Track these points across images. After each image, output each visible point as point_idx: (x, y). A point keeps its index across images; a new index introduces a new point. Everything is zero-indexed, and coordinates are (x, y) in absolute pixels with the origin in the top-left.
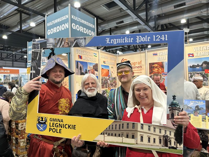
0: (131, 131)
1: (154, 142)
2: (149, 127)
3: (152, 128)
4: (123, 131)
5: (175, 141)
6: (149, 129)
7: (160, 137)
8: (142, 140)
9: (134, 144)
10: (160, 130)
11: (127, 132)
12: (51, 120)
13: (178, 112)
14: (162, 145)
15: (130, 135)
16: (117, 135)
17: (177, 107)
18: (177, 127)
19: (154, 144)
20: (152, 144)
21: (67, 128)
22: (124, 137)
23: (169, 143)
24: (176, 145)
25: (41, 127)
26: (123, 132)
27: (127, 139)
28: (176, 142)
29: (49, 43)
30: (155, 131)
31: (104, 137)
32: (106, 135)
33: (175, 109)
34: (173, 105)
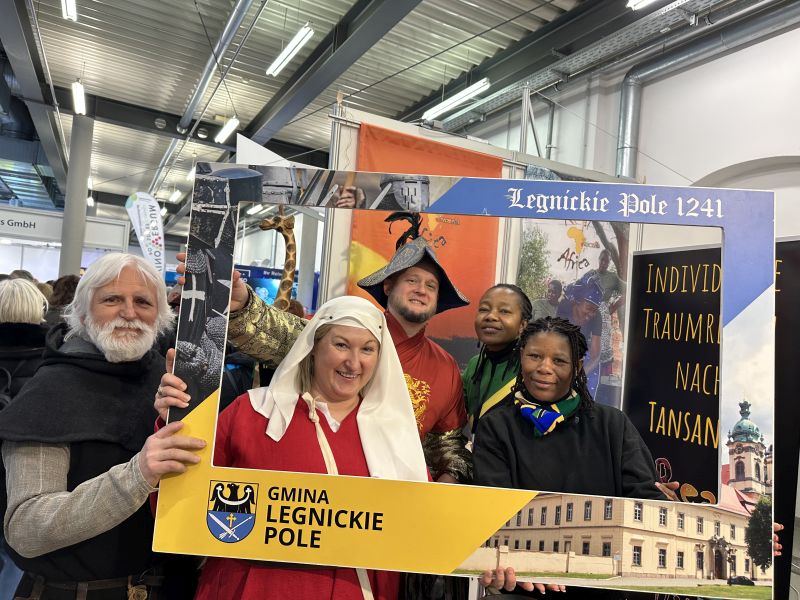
0: (601, 529)
1: (681, 563)
2: (664, 511)
3: (672, 517)
4: (568, 531)
5: (749, 558)
6: (663, 521)
7: (699, 546)
8: (637, 560)
9: (609, 576)
10: (700, 520)
11: (586, 533)
12: (274, 497)
13: (757, 457)
14: (705, 574)
15: (596, 544)
16: (549, 544)
17: (754, 441)
18: (753, 508)
19: (679, 572)
20: (673, 573)
21: (345, 526)
22: (572, 554)
23: (728, 564)
24: (750, 570)
25: (227, 523)
26: (568, 533)
27: (584, 558)
28: (751, 561)
29: (273, 183)
30: (681, 525)
31: (498, 557)
32: (504, 548)
33: (748, 449)
34: (741, 434)
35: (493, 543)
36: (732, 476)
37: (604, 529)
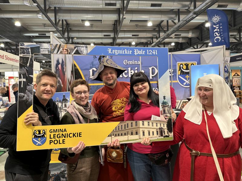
1: (153, 134)
2: (149, 122)
3: (151, 124)
4: (128, 130)
6: (149, 125)
7: (157, 130)
8: (144, 135)
9: (137, 139)
10: (157, 124)
12: (51, 132)
13: (168, 108)
14: (159, 136)
15: (134, 132)
16: (123, 134)
17: (167, 104)
18: (168, 120)
19: (153, 136)
20: (152, 137)
21: (71, 137)
22: (129, 135)
23: (163, 133)
24: (168, 134)
25: (38, 141)
27: (132, 136)
28: (168, 131)
29: (43, 48)
30: (153, 125)
31: (112, 139)
32: (113, 136)
33: (166, 107)
34: (164, 103)
35: (110, 136)
36: (163, 113)
37: (136, 128)
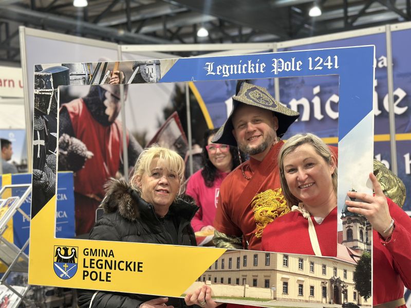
0: (264, 271)
1: (312, 293)
2: (301, 260)
3: (307, 264)
4: (244, 272)
5: (356, 291)
6: (301, 266)
7: (323, 283)
8: (286, 290)
9: (269, 300)
10: (324, 266)
13: (361, 226)
14: (328, 301)
15: (261, 280)
16: (234, 280)
18: (359, 259)
19: (311, 299)
20: (308, 299)
21: (123, 270)
22: (247, 286)
23: (342, 295)
24: (357, 299)
25: (63, 269)
26: (244, 273)
27: (254, 289)
28: (357, 293)
29: (75, 73)
30: (312, 269)
32: (209, 282)
33: (355, 221)
35: (202, 279)
36: (345, 238)
37: (266, 271)
